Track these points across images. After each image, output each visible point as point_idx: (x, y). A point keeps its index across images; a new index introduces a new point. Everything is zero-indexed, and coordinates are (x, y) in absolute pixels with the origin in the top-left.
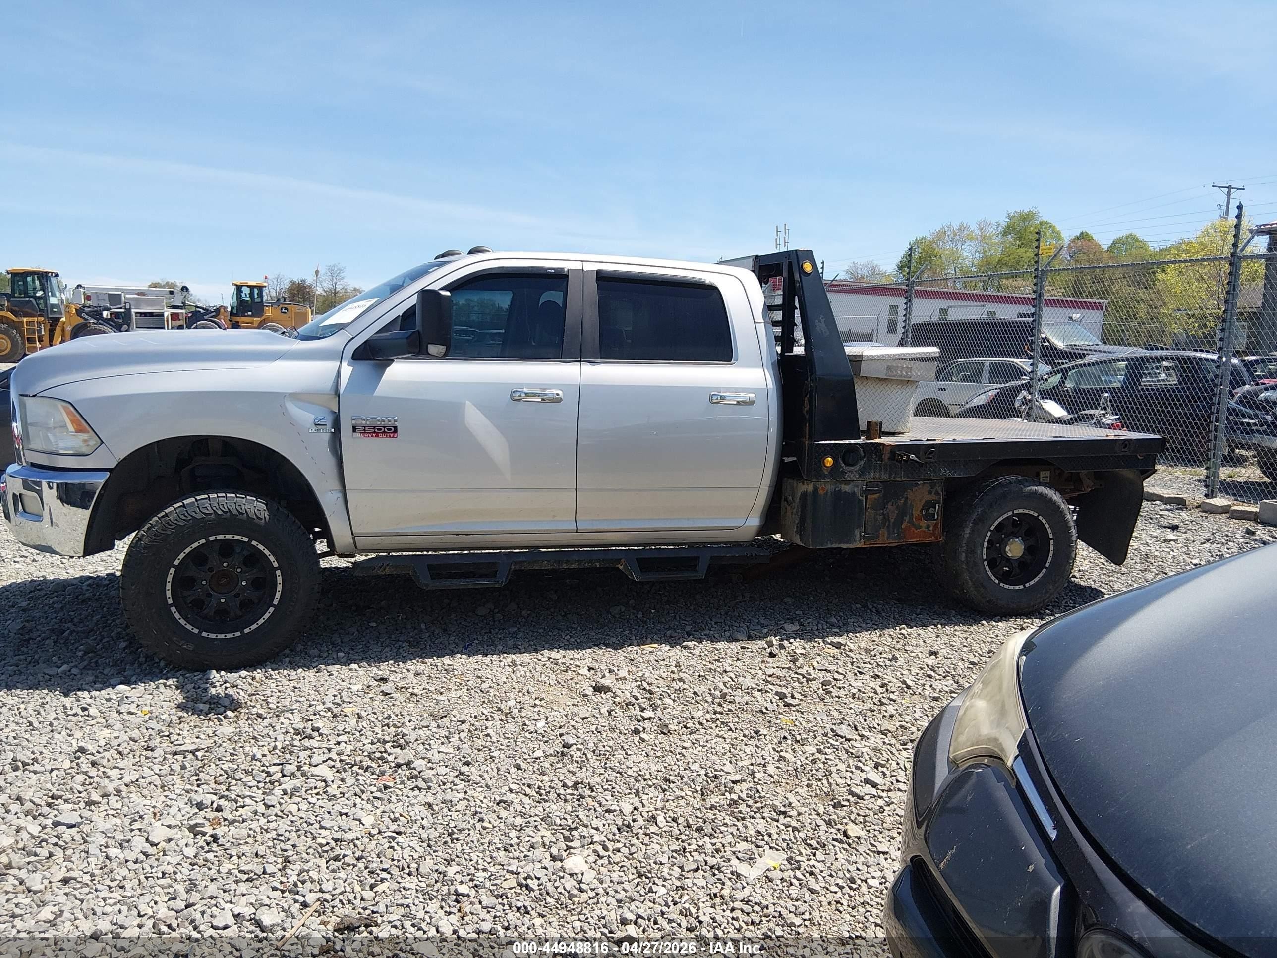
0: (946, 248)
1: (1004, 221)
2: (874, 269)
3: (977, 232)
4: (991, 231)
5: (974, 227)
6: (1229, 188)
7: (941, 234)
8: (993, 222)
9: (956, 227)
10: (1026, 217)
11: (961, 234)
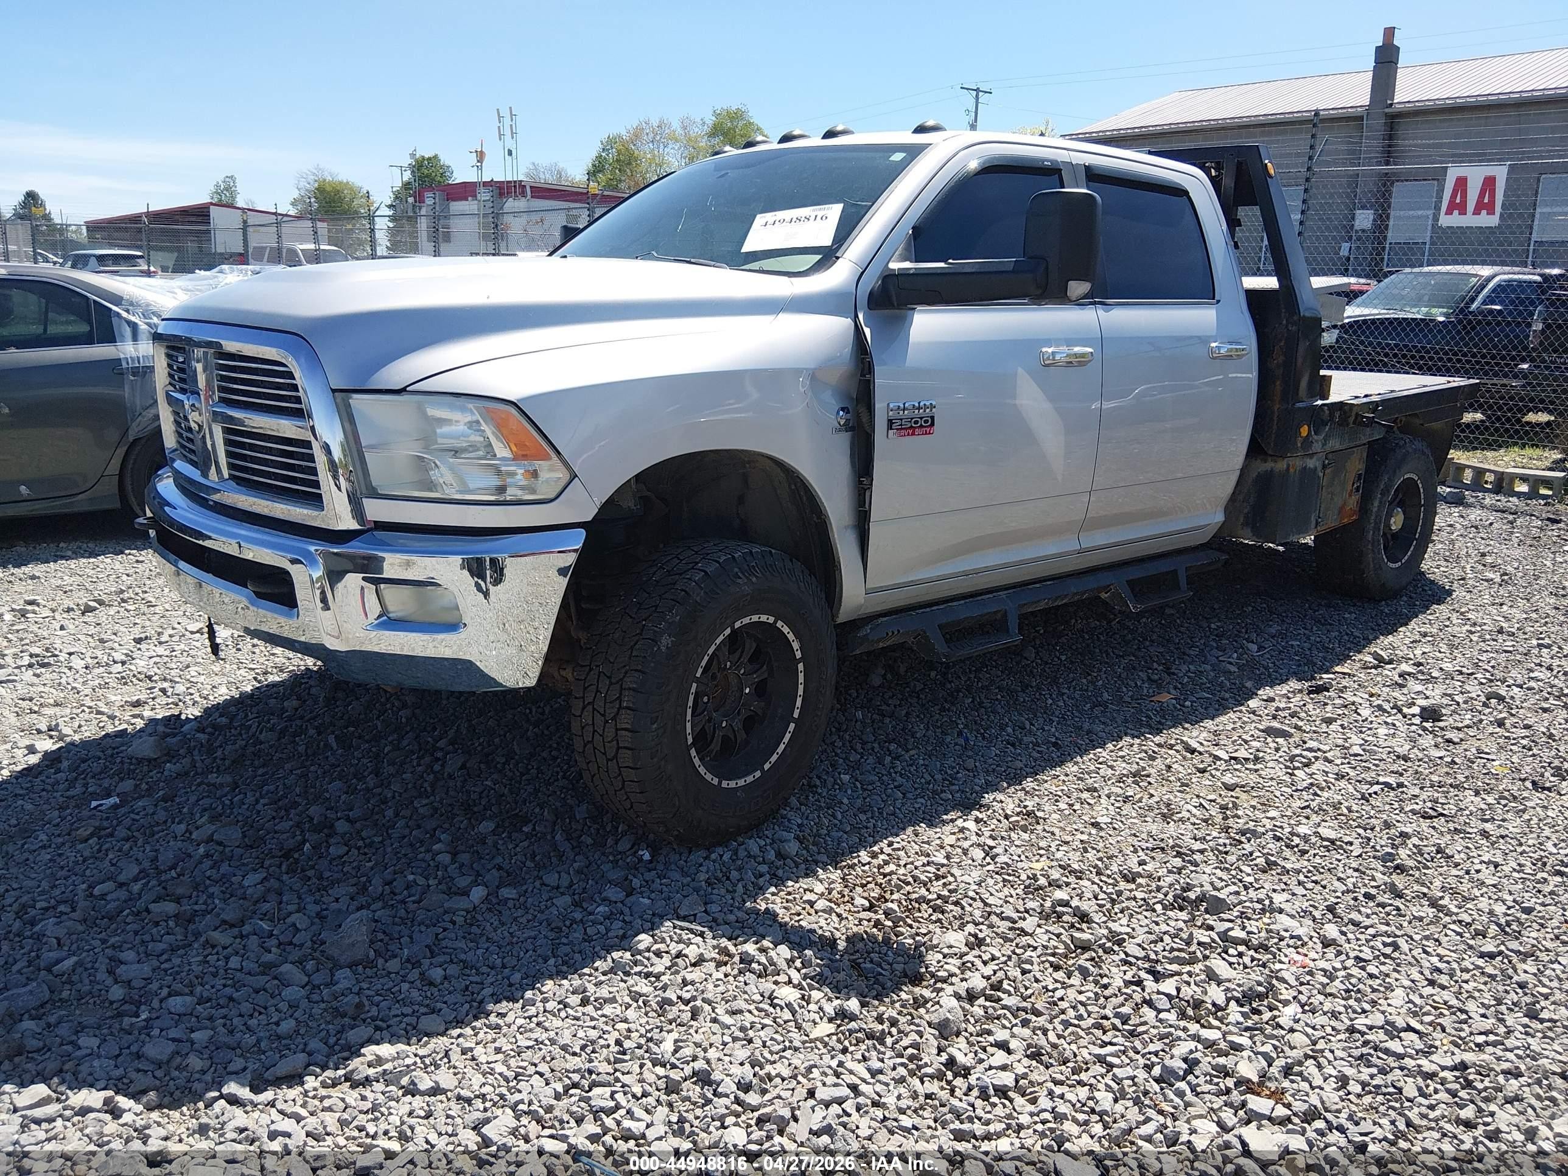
0: (645, 150)
1: (710, 120)
2: (559, 173)
3: (680, 131)
4: (696, 131)
5: (676, 125)
6: (977, 90)
7: (637, 134)
8: (698, 120)
9: (655, 124)
10: (737, 116)
11: (661, 134)
